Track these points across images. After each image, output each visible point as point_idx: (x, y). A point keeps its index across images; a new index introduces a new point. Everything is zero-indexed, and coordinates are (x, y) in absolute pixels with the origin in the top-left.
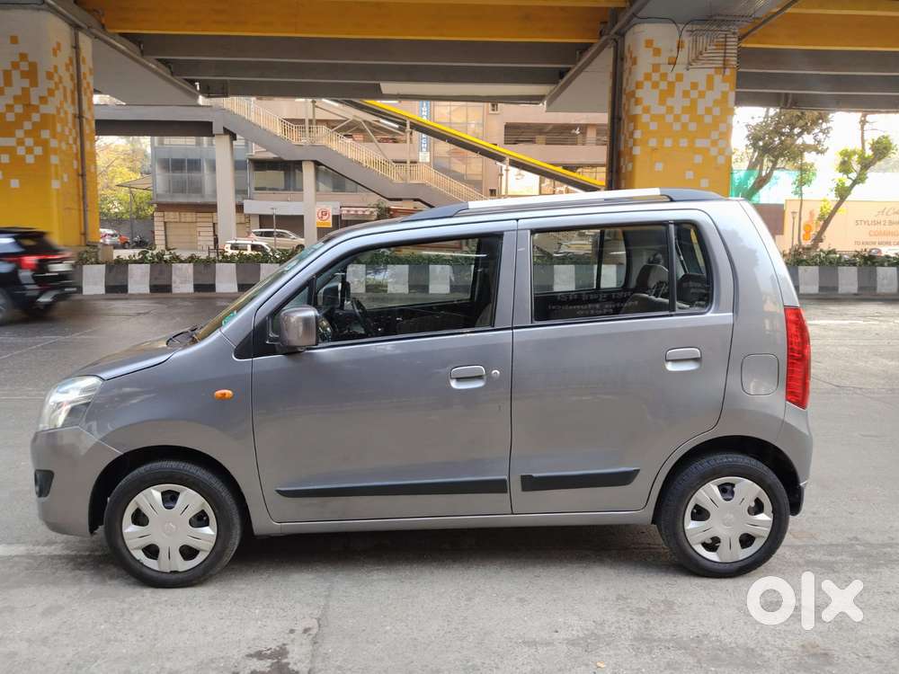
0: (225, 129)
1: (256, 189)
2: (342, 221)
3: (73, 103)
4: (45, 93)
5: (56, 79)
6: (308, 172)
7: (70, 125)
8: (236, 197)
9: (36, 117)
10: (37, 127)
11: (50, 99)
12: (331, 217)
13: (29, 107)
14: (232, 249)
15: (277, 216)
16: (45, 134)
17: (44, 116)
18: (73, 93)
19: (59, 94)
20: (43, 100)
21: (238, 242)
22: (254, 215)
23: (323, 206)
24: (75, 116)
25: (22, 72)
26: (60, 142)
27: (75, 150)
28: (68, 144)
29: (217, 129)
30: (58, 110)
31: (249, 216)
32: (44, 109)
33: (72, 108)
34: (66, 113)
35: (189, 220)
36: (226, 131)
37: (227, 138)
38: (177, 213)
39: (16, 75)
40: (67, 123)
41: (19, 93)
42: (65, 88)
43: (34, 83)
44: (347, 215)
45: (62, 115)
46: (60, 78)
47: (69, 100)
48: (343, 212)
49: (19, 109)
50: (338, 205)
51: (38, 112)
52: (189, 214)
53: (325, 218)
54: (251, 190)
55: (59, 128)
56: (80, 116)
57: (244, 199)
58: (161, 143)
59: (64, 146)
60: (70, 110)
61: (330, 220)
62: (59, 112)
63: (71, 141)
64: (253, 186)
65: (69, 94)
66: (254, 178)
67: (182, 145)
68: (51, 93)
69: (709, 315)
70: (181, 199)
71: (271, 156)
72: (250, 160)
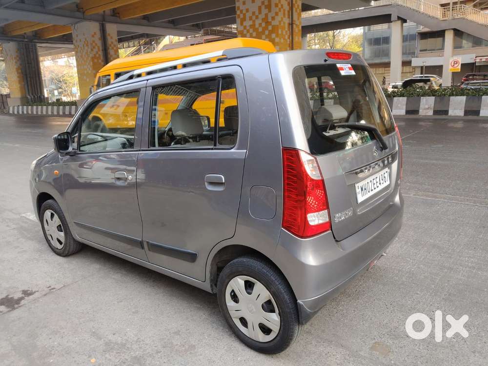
0: (398, 17)
1: (421, 51)
2: (476, 66)
3: (289, 17)
4: (274, 15)
5: (280, 6)
6: (449, 37)
7: (286, 29)
8: (403, 57)
9: (270, 28)
10: (271, 32)
11: (276, 17)
12: (460, 65)
13: (268, 23)
14: (392, 88)
15: (426, 67)
16: (273, 36)
17: (274, 27)
18: (289, 12)
19: (281, 14)
20: (273, 18)
21: (397, 84)
22: (418, 67)
23: (455, 58)
24: (289, 24)
25: (265, 6)
26: (280, 39)
27: (288, 42)
28: (284, 39)
29: (393, 18)
30: (280, 22)
31: (414, 68)
32: (274, 23)
33: (288, 19)
34: (284, 23)
35: (380, 72)
36: (399, 18)
37: (399, 22)
38: (375, 69)
39: (263, 7)
40: (285, 28)
41: (264, 17)
42: (284, 10)
43: (270, 11)
44: (479, 62)
45: (282, 24)
46: (282, 5)
47: (287, 16)
48: (477, 61)
49: (264, 25)
50: (474, 56)
51: (271, 25)
52: (380, 69)
53: (456, 65)
54: (417, 51)
55: (280, 32)
56: (291, 24)
57: (412, 57)
58: (369, 30)
59: (282, 41)
60: (287, 21)
61: (459, 67)
62: (280, 24)
63: (287, 37)
64: (419, 50)
65: (286, 13)
66: (419, 44)
67: (379, 29)
68: (277, 14)
69: (232, 150)
70: (377, 61)
71: (426, 30)
72: (418, 33)
